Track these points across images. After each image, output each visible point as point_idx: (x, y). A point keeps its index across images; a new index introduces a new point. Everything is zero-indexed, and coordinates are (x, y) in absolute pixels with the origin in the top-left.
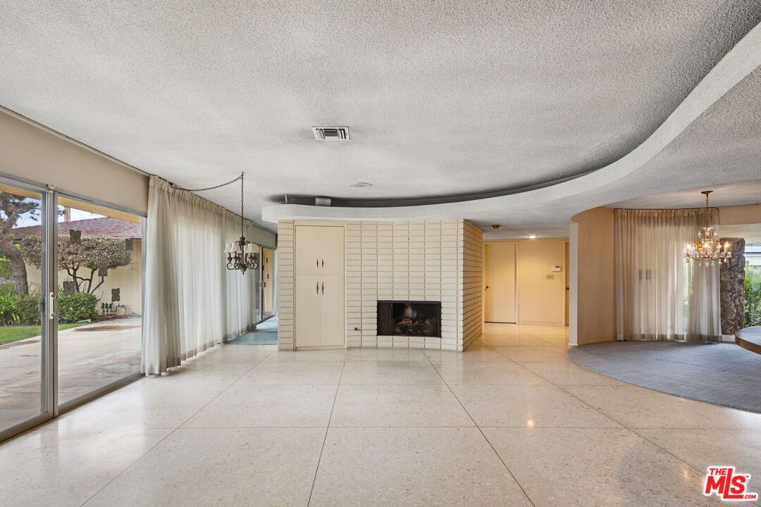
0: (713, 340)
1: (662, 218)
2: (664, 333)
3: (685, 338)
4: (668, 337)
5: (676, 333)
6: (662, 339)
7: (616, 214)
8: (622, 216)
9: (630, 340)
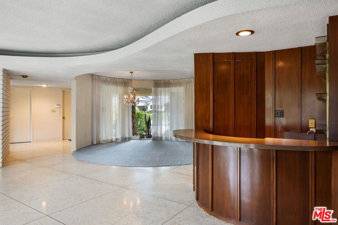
0: (130, 139)
1: (111, 82)
2: (112, 138)
3: (120, 139)
4: (114, 140)
5: (117, 138)
6: (112, 141)
7: (93, 78)
8: (95, 79)
9: (99, 143)
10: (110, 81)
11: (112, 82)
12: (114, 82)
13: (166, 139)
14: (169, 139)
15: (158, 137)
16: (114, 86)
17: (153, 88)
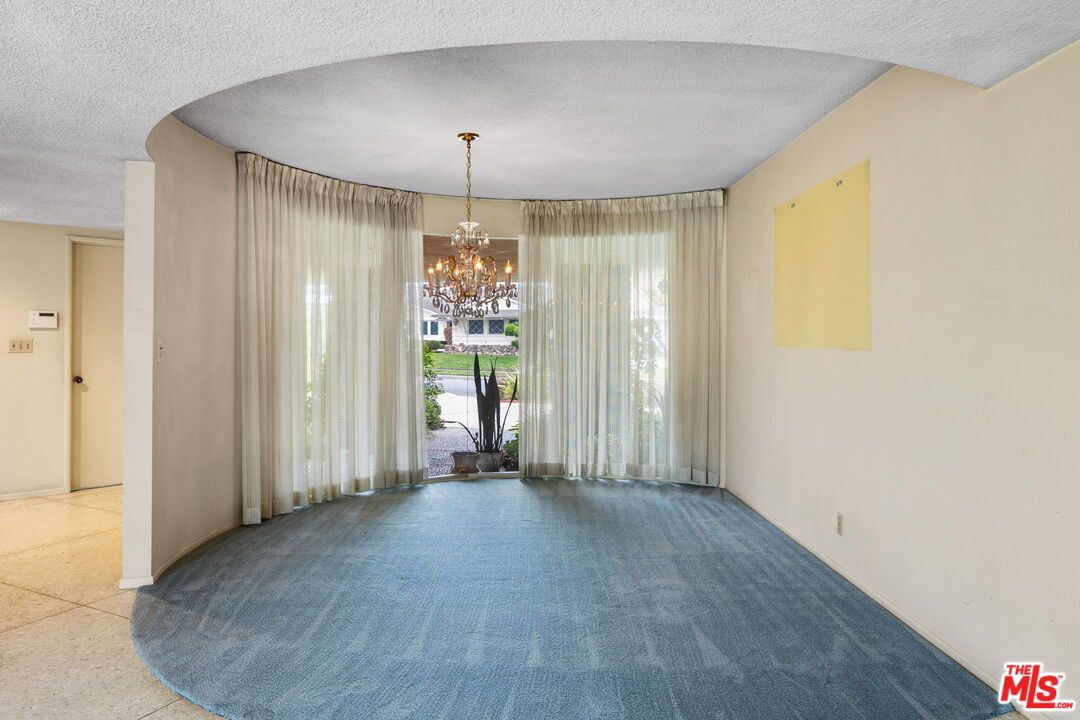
1: (331, 200)
2: (335, 481)
3: (372, 485)
4: (343, 491)
5: (357, 475)
6: (333, 496)
7: (242, 169)
8: (254, 175)
9: (273, 517)
10: (324, 196)
11: (335, 202)
12: (346, 202)
13: (584, 474)
14: (600, 472)
15: (544, 468)
16: (342, 220)
17: (522, 239)
